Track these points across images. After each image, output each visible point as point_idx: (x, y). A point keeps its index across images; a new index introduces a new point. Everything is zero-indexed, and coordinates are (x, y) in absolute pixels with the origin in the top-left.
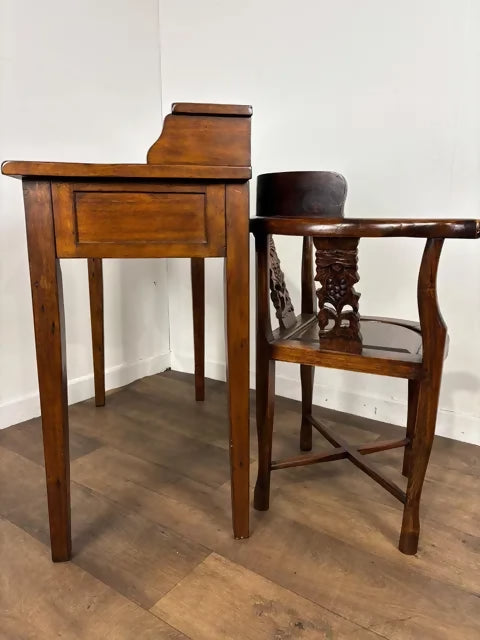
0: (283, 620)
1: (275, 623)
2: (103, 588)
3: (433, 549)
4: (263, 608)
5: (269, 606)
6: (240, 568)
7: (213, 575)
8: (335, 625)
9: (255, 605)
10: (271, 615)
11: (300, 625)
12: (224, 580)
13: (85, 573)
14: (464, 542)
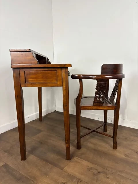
0: (95, 171)
1: (93, 172)
2: (50, 165)
3: (129, 155)
4: (90, 169)
5: (91, 168)
6: (83, 160)
7: (77, 162)
8: (107, 172)
9: (88, 168)
10: (92, 170)
11: (99, 173)
12: (79, 163)
13: (45, 162)
14: (136, 153)
